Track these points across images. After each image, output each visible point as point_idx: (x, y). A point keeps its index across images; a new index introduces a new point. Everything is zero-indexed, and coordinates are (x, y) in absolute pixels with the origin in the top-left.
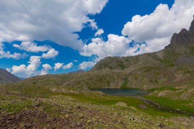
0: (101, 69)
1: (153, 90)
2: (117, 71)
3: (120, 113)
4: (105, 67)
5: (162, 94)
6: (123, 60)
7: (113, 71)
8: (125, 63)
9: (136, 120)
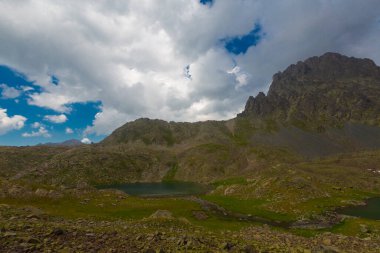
0: (126, 142)
1: (217, 184)
2: (160, 148)
3: (160, 234)
4: (134, 139)
5: (228, 191)
6: (172, 129)
7: (150, 147)
8: (175, 135)
9: (189, 243)
